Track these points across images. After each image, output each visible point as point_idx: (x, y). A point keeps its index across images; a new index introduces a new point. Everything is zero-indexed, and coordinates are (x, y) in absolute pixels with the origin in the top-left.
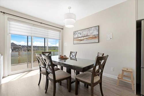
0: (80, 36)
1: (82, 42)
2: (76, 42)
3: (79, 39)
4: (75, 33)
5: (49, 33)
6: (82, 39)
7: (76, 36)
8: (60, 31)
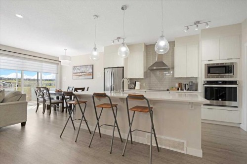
0: (79, 71)
1: (80, 77)
2: (75, 77)
3: (78, 74)
4: (74, 68)
5: (43, 66)
6: (80, 74)
7: (75, 71)
8: (58, 64)
